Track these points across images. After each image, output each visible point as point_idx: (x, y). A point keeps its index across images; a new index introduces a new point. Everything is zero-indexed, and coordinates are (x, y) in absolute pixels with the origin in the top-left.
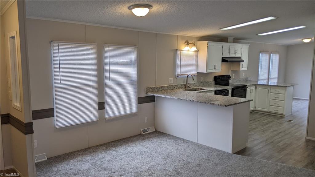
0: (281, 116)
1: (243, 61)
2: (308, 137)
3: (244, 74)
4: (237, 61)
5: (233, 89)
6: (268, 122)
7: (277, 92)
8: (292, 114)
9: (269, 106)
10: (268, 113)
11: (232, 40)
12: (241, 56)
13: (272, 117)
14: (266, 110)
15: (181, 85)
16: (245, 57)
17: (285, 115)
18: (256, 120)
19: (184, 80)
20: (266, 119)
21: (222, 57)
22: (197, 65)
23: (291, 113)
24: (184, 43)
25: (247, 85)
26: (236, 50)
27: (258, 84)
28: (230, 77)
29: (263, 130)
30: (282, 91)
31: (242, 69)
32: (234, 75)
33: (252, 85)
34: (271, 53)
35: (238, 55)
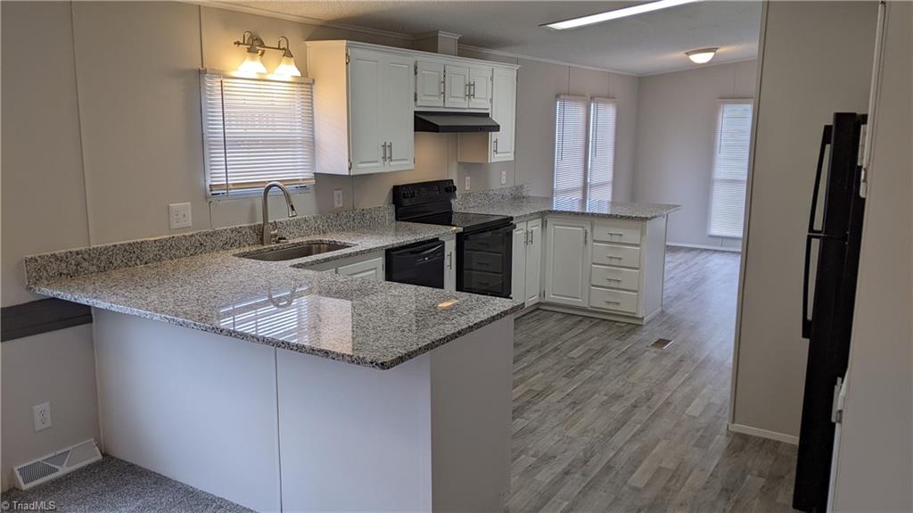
0: (631, 325)
1: (496, 128)
2: (736, 425)
3: (504, 173)
4: (477, 127)
5: (460, 238)
6: (590, 355)
7: (616, 239)
8: (662, 312)
9: (590, 289)
10: (585, 314)
11: (454, 47)
12: (489, 106)
13: (600, 329)
14: (579, 302)
15: (238, 231)
16: (503, 113)
17: (642, 319)
18: (549, 347)
19: (253, 209)
20: (582, 342)
21: (415, 112)
22: (312, 144)
23: (660, 309)
24: (238, 43)
25: (512, 218)
26: (469, 85)
27: (551, 212)
28: (455, 188)
29: (570, 400)
30: (630, 234)
31: (494, 158)
32: (468, 178)
33: (531, 214)
34: (592, 98)
35: (478, 104)
